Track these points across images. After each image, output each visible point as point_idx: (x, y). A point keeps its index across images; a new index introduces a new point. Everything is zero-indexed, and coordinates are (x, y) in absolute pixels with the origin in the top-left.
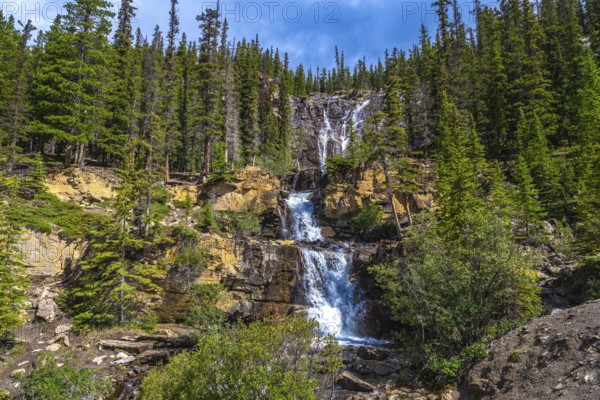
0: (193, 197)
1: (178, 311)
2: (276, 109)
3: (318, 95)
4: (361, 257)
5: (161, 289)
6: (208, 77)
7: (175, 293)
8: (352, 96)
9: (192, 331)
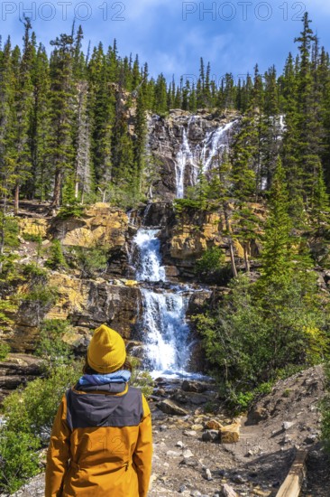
0: (43, 230)
1: (28, 342)
2: (131, 127)
3: (179, 112)
4: (197, 301)
5: (12, 322)
6: (61, 107)
7: (26, 326)
8: (215, 116)
9: (41, 361)
